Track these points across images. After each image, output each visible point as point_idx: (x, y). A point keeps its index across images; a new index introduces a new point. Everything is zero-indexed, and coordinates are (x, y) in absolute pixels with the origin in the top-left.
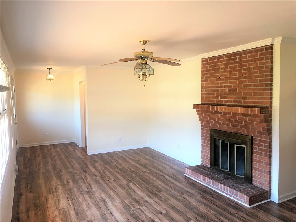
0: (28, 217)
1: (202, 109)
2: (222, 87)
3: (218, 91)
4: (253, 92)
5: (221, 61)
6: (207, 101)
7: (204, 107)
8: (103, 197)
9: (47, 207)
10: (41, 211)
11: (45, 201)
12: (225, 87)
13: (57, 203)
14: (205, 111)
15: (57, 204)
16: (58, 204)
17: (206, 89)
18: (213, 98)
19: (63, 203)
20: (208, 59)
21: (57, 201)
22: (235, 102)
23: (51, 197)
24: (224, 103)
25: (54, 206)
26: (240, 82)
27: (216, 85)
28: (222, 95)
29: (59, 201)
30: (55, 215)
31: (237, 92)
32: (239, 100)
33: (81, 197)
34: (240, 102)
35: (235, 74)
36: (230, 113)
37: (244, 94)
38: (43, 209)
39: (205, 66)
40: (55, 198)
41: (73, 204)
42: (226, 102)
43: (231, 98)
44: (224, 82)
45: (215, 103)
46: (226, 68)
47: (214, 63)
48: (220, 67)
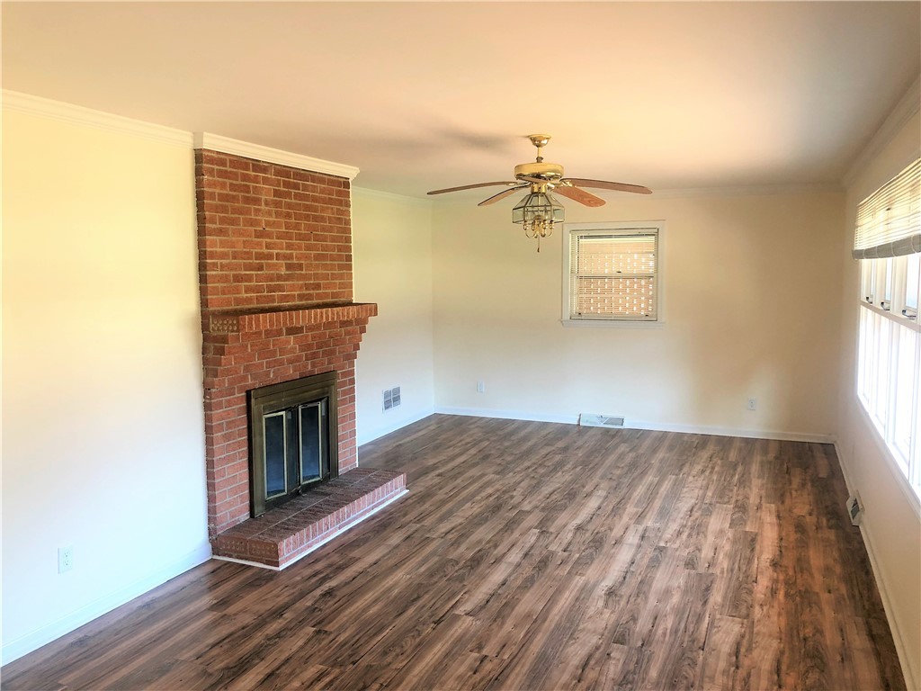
0: (841, 630)
3: (260, 268)
4: (329, 272)
5: (266, 181)
6: (229, 303)
8: (601, 603)
9: (781, 639)
10: (801, 636)
11: (784, 667)
12: (278, 257)
13: (745, 642)
14: (260, 333)
15: (747, 637)
16: (743, 636)
17: (224, 261)
18: (248, 290)
19: (726, 633)
20: (228, 158)
21: (743, 650)
22: (301, 297)
23: (759, 676)
24: (276, 304)
25: (758, 634)
26: (308, 248)
27: (254, 251)
28: (272, 280)
29: (738, 645)
30: (765, 608)
31: (304, 272)
32: (308, 292)
33: (660, 632)
34: (309, 297)
35: (297, 226)
36: (302, 328)
37: (316, 276)
38: (795, 639)
39: (216, 179)
40: (746, 662)
41: (700, 618)
42: (281, 301)
43: (293, 288)
44: (275, 243)
45: (255, 306)
46: (277, 204)
47: (245, 177)
48: (263, 197)
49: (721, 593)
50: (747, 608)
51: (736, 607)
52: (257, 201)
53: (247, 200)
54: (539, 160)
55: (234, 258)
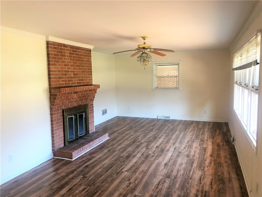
0: (229, 173)
1: (69, 91)
2: (69, 71)
3: (66, 75)
4: (86, 76)
5: (67, 50)
6: (57, 85)
8: (163, 167)
9: (212, 176)
10: (218, 174)
11: (213, 183)
12: (71, 71)
13: (203, 177)
14: (66, 93)
15: (203, 175)
16: (202, 175)
17: (55, 73)
18: (62, 81)
19: (197, 174)
21: (202, 179)
22: (78, 83)
23: (206, 186)
24: (71, 85)
25: (206, 174)
26: (79, 69)
27: (64, 70)
28: (69, 78)
30: (208, 168)
31: (78, 76)
32: (80, 82)
33: (179, 175)
34: (80, 83)
35: (76, 63)
36: (78, 92)
37: (82, 77)
38: (216, 176)
40: (203, 182)
41: (190, 171)
43: (75, 80)
44: (70, 68)
45: (65, 86)
46: (70, 57)
47: (61, 49)
48: (66, 55)
49: (196, 164)
50: (203, 168)
51: (200, 167)
52: (65, 56)
53: (62, 55)
54: (145, 43)
55: (58, 72)
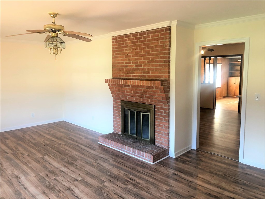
1: (113, 83)
2: (130, 63)
3: (127, 66)
4: (155, 67)
5: (129, 40)
6: (117, 76)
7: (115, 81)
12: (133, 63)
14: (116, 85)
17: (116, 65)
18: (123, 73)
20: (118, 37)
22: (141, 76)
24: (131, 78)
26: (144, 59)
27: (125, 62)
28: (130, 70)
31: (142, 67)
32: (144, 75)
34: (145, 76)
35: (140, 52)
36: (137, 85)
37: (148, 69)
39: (115, 43)
42: (133, 77)
43: (137, 73)
44: (131, 59)
45: (125, 77)
46: (133, 46)
47: (123, 41)
48: (128, 45)
52: (126, 47)
53: (123, 47)
55: (119, 64)
